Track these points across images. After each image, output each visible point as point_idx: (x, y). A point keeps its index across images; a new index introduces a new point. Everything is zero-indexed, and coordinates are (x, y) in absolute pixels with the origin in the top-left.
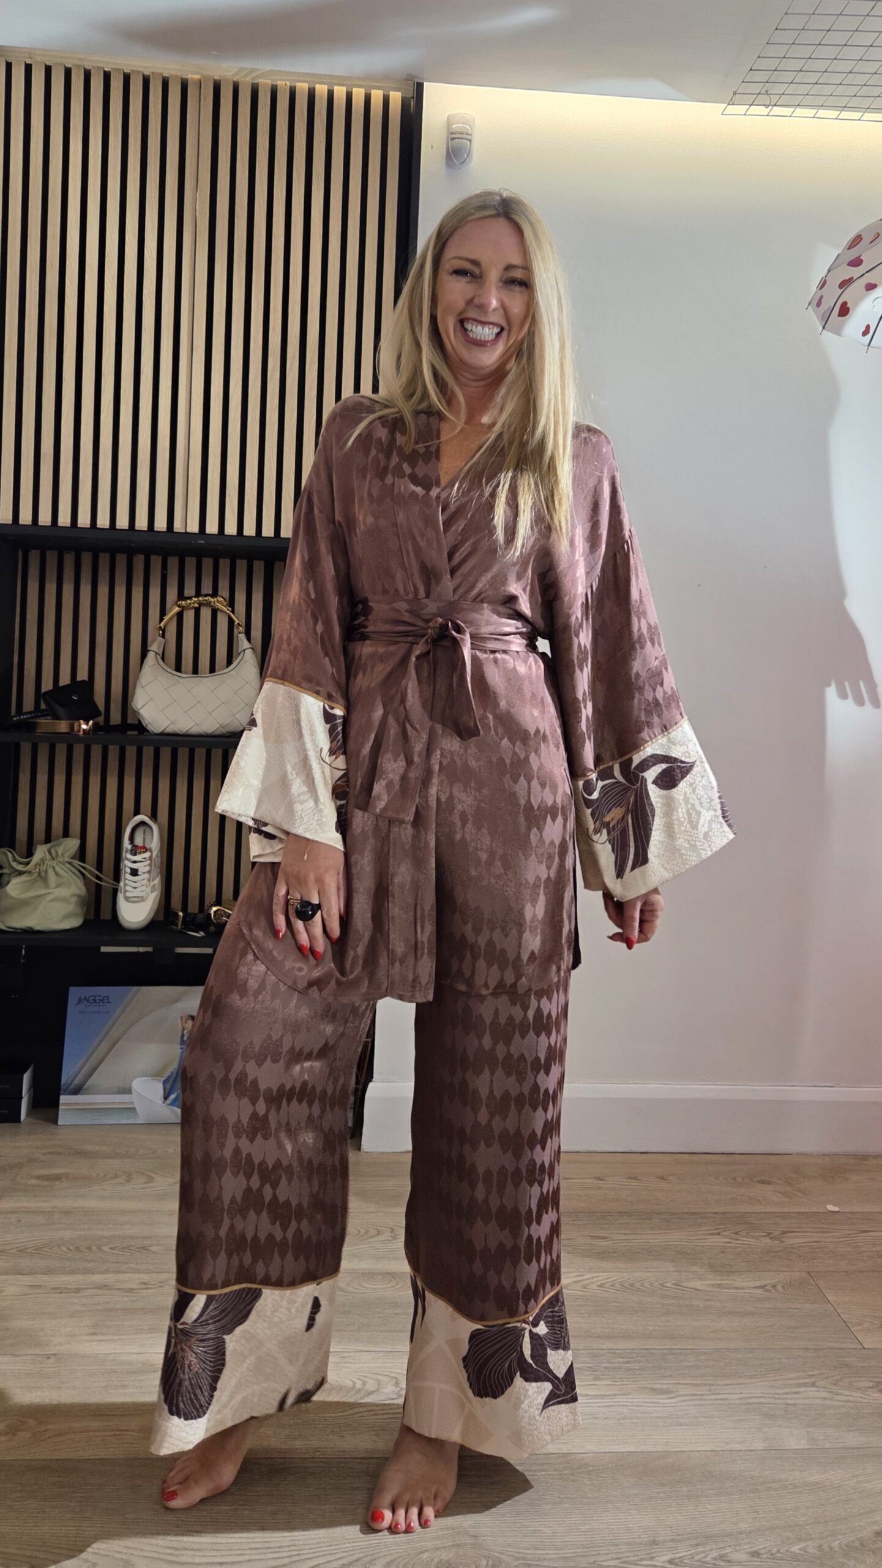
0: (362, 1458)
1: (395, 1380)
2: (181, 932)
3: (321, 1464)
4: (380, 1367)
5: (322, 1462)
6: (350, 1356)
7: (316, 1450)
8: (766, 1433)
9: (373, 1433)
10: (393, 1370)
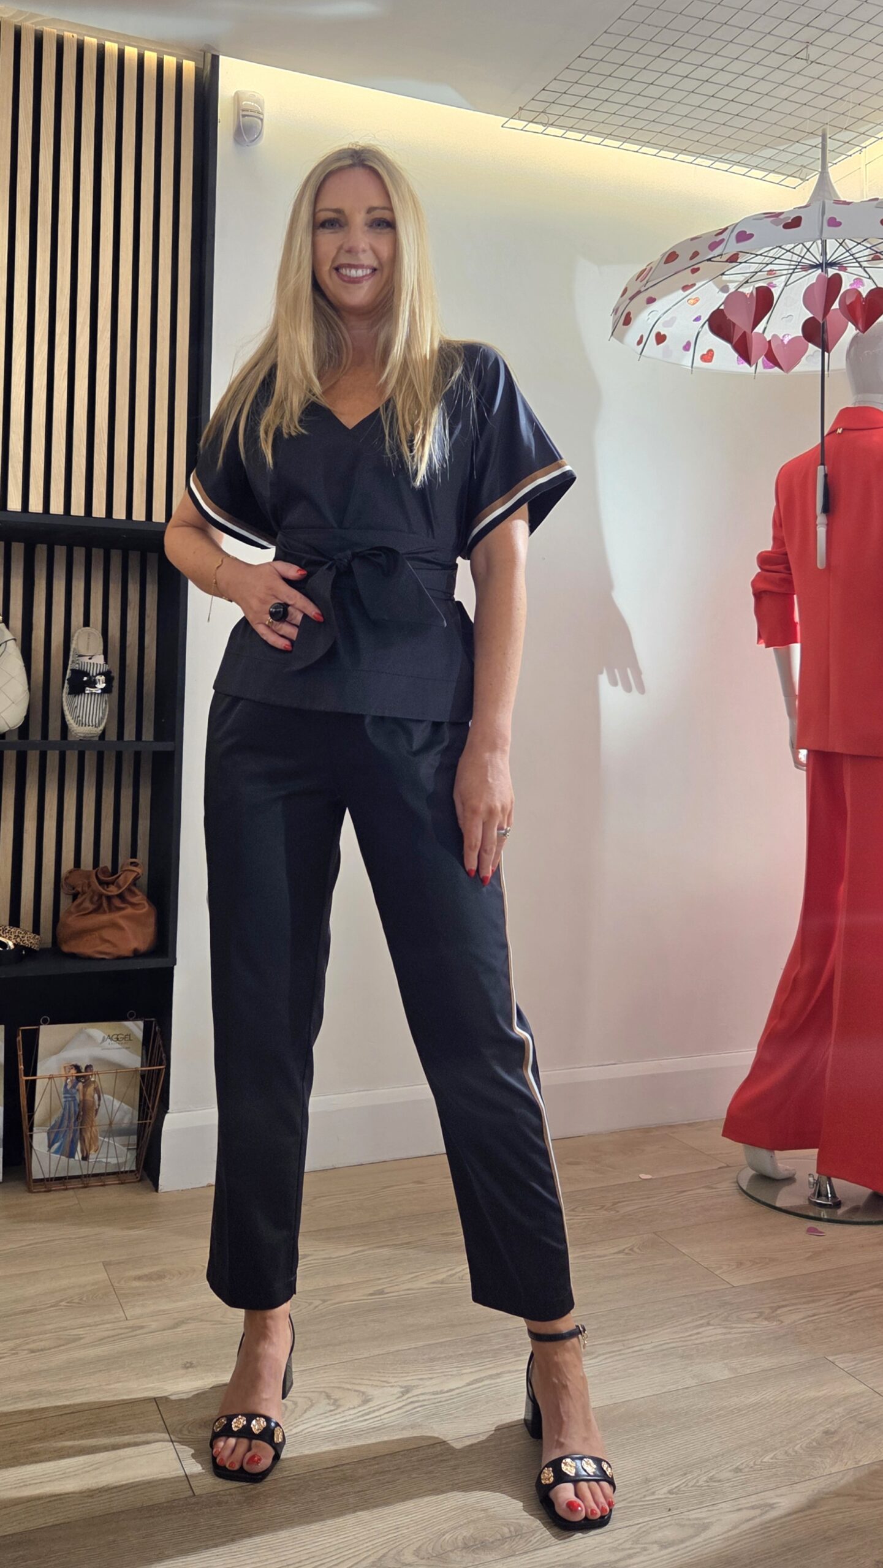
0: (332, 1467)
1: (323, 1394)
8: (691, 1371)
9: (330, 1443)
10: (318, 1386)
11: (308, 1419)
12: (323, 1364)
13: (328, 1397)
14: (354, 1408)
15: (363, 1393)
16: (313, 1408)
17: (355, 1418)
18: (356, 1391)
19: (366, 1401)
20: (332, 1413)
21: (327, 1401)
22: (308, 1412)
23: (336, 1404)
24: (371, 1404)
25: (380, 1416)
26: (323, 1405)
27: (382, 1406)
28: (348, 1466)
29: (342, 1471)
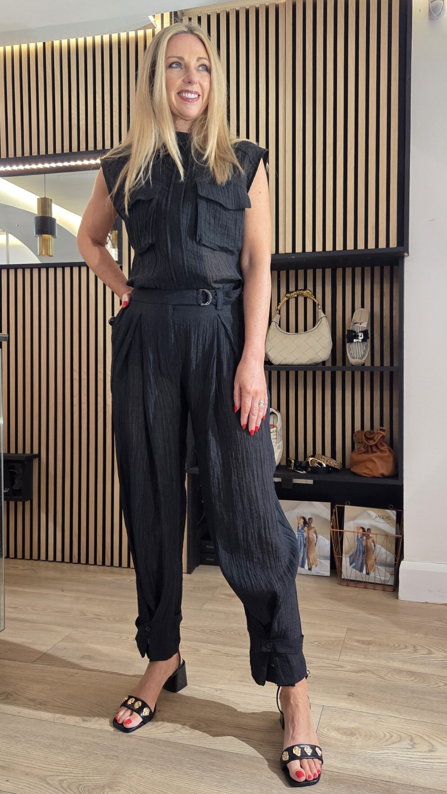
0: (386, 781)
1: (410, 737)
2: (293, 471)
3: (361, 781)
4: (402, 728)
5: (361, 779)
6: (383, 718)
7: (359, 771)
9: (394, 767)
10: (410, 731)
11: (392, 748)
12: (421, 720)
13: (412, 740)
14: (421, 752)
15: (433, 746)
16: (399, 743)
17: (418, 758)
18: (429, 743)
19: (431, 751)
20: (408, 750)
21: (409, 742)
22: (395, 745)
23: (413, 746)
24: (433, 754)
25: (434, 763)
26: (406, 743)
27: (439, 757)
28: (395, 785)
29: (390, 786)
